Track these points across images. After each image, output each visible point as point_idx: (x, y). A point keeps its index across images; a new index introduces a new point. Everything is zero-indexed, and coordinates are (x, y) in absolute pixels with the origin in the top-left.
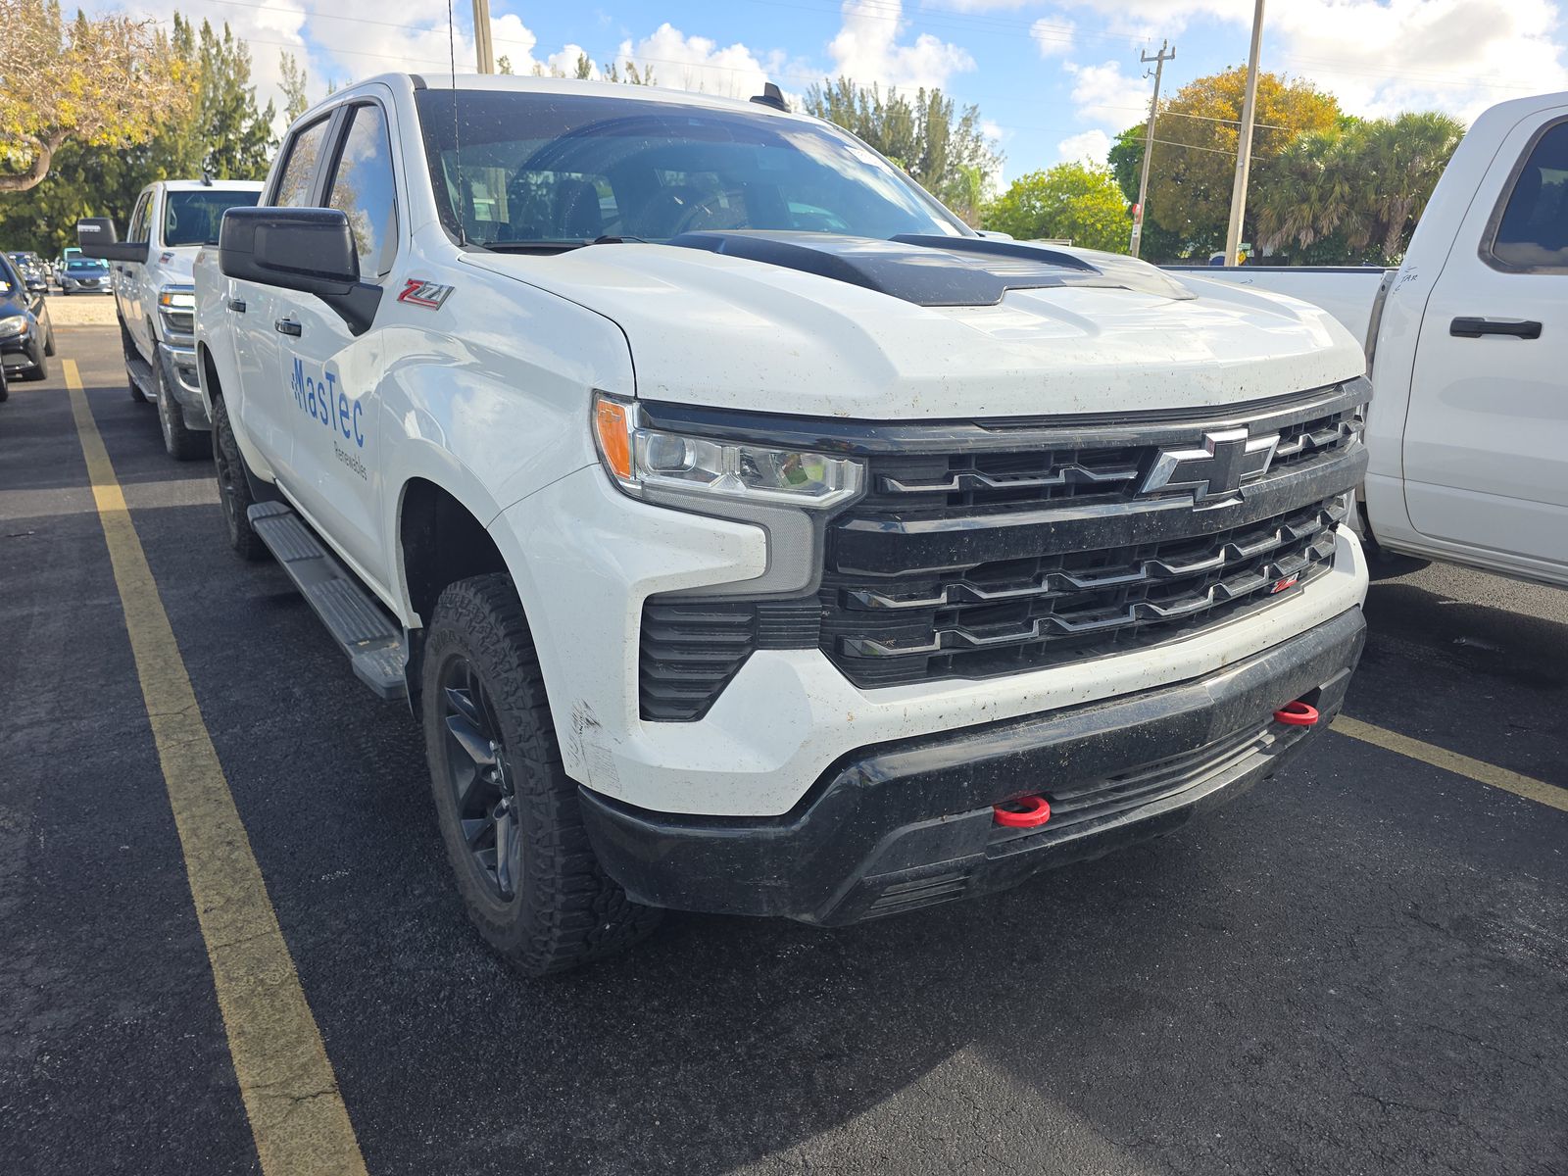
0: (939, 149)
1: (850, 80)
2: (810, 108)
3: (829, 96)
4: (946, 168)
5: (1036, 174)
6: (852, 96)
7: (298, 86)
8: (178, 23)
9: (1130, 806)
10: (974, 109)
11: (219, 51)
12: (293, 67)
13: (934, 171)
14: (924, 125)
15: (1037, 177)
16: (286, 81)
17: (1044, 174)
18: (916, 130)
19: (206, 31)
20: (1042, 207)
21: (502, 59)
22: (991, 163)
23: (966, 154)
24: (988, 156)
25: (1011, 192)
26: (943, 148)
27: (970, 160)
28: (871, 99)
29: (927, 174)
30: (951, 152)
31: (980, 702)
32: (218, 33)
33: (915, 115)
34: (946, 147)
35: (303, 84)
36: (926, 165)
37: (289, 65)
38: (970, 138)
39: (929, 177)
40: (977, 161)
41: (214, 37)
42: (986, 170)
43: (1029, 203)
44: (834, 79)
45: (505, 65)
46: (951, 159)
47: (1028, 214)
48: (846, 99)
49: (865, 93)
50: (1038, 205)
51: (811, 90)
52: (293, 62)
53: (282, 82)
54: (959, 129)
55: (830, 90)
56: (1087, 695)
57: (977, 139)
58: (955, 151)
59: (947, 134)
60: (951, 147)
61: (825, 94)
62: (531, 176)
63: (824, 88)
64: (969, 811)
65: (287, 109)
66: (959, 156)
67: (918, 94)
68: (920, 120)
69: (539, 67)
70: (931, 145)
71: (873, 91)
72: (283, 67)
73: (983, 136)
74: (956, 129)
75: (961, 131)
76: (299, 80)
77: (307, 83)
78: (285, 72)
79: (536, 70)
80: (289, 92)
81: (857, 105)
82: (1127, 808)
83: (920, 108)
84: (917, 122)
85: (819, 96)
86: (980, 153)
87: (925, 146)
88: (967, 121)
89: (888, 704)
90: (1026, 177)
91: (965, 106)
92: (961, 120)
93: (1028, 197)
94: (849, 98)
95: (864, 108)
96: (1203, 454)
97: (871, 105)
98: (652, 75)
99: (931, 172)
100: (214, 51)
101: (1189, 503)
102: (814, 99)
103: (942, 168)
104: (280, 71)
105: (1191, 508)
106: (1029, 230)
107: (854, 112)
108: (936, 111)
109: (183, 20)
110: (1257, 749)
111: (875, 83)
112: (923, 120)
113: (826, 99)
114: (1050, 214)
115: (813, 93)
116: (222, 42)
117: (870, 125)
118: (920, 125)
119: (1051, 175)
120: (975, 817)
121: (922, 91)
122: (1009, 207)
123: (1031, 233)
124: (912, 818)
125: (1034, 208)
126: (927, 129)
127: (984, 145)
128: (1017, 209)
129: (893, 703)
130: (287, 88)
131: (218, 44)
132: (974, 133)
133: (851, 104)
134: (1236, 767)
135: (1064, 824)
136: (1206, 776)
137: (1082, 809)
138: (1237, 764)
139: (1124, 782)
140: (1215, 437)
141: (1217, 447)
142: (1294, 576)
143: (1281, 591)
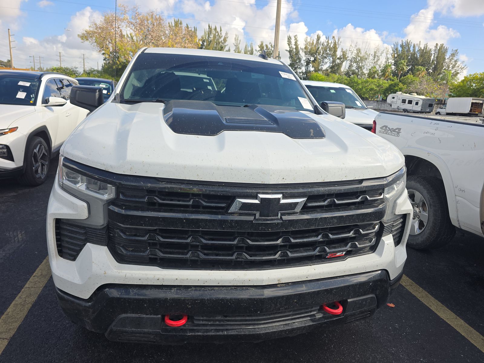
0: (441, 64)
1: (410, 41)
2: (394, 50)
3: (402, 46)
4: (442, 70)
5: (474, 74)
6: (410, 46)
7: (238, 44)
8: (209, 27)
9: (231, 328)
10: (457, 50)
11: (218, 34)
12: (238, 39)
13: (437, 71)
14: (436, 56)
15: (475, 75)
16: (235, 43)
17: (478, 74)
18: (432, 57)
19: (216, 29)
20: (476, 86)
21: (295, 36)
22: (460, 69)
23: (451, 66)
24: (460, 67)
25: (463, 80)
26: (442, 63)
27: (452, 68)
28: (417, 47)
29: (434, 72)
30: (445, 65)
31: (157, 277)
32: (218, 30)
33: (433, 52)
34: (444, 64)
35: (239, 43)
36: (435, 69)
37: (237, 38)
38: (453, 61)
39: (435, 73)
40: (455, 68)
41: (217, 30)
42: (459, 72)
43: (470, 84)
44: (404, 41)
45: (296, 37)
46: (445, 68)
47: (469, 88)
48: (407, 47)
49: (415, 45)
50: (474, 85)
51: (395, 44)
52: (238, 37)
53: (234, 43)
54: (449, 58)
55: (403, 44)
56: (205, 283)
57: (456, 61)
58: (446, 65)
59: (445, 59)
60: (445, 63)
61: (401, 45)
62: (298, 69)
63: (400, 43)
64: (151, 315)
65: (234, 50)
66: (448, 67)
67: (435, 45)
68: (435, 54)
69: (307, 38)
70: (438, 63)
71: (419, 44)
72: (235, 38)
73: (459, 60)
74: (448, 57)
75: (450, 58)
76: (238, 42)
77: (240, 43)
78: (235, 40)
79: (306, 38)
80: (235, 46)
81: (411, 49)
82: (230, 328)
83: (435, 50)
84: (433, 55)
85: (397, 46)
86: (456, 66)
87: (435, 63)
88: (453, 55)
89: (120, 271)
90: (470, 75)
91: (452, 50)
92: (450, 55)
93: (470, 82)
94: (409, 47)
95: (414, 50)
96: (256, 201)
97: (417, 49)
98: (340, 40)
99: (436, 72)
100: (217, 34)
101: (252, 218)
102: (396, 47)
103: (440, 71)
104: (234, 40)
105: (252, 221)
106: (468, 94)
107: (410, 51)
108: (441, 51)
109: (210, 26)
110: (309, 318)
111: (420, 42)
112: (436, 54)
113: (401, 47)
114: (478, 89)
115: (395, 45)
116: (219, 32)
117: (415, 56)
118: (434, 56)
119: (481, 75)
120: (152, 318)
121: (437, 44)
122: (462, 85)
123: (469, 95)
124: (126, 312)
125: (472, 86)
126: (437, 57)
127: (458, 63)
128: (465, 86)
129: (122, 271)
130: (235, 44)
131: (218, 32)
132: (455, 59)
133: (409, 48)
134: (293, 324)
135: (200, 328)
136: (274, 324)
137: (209, 324)
138: (294, 323)
139: (228, 318)
140: (261, 196)
141: (262, 200)
142: (342, 253)
143: (332, 258)
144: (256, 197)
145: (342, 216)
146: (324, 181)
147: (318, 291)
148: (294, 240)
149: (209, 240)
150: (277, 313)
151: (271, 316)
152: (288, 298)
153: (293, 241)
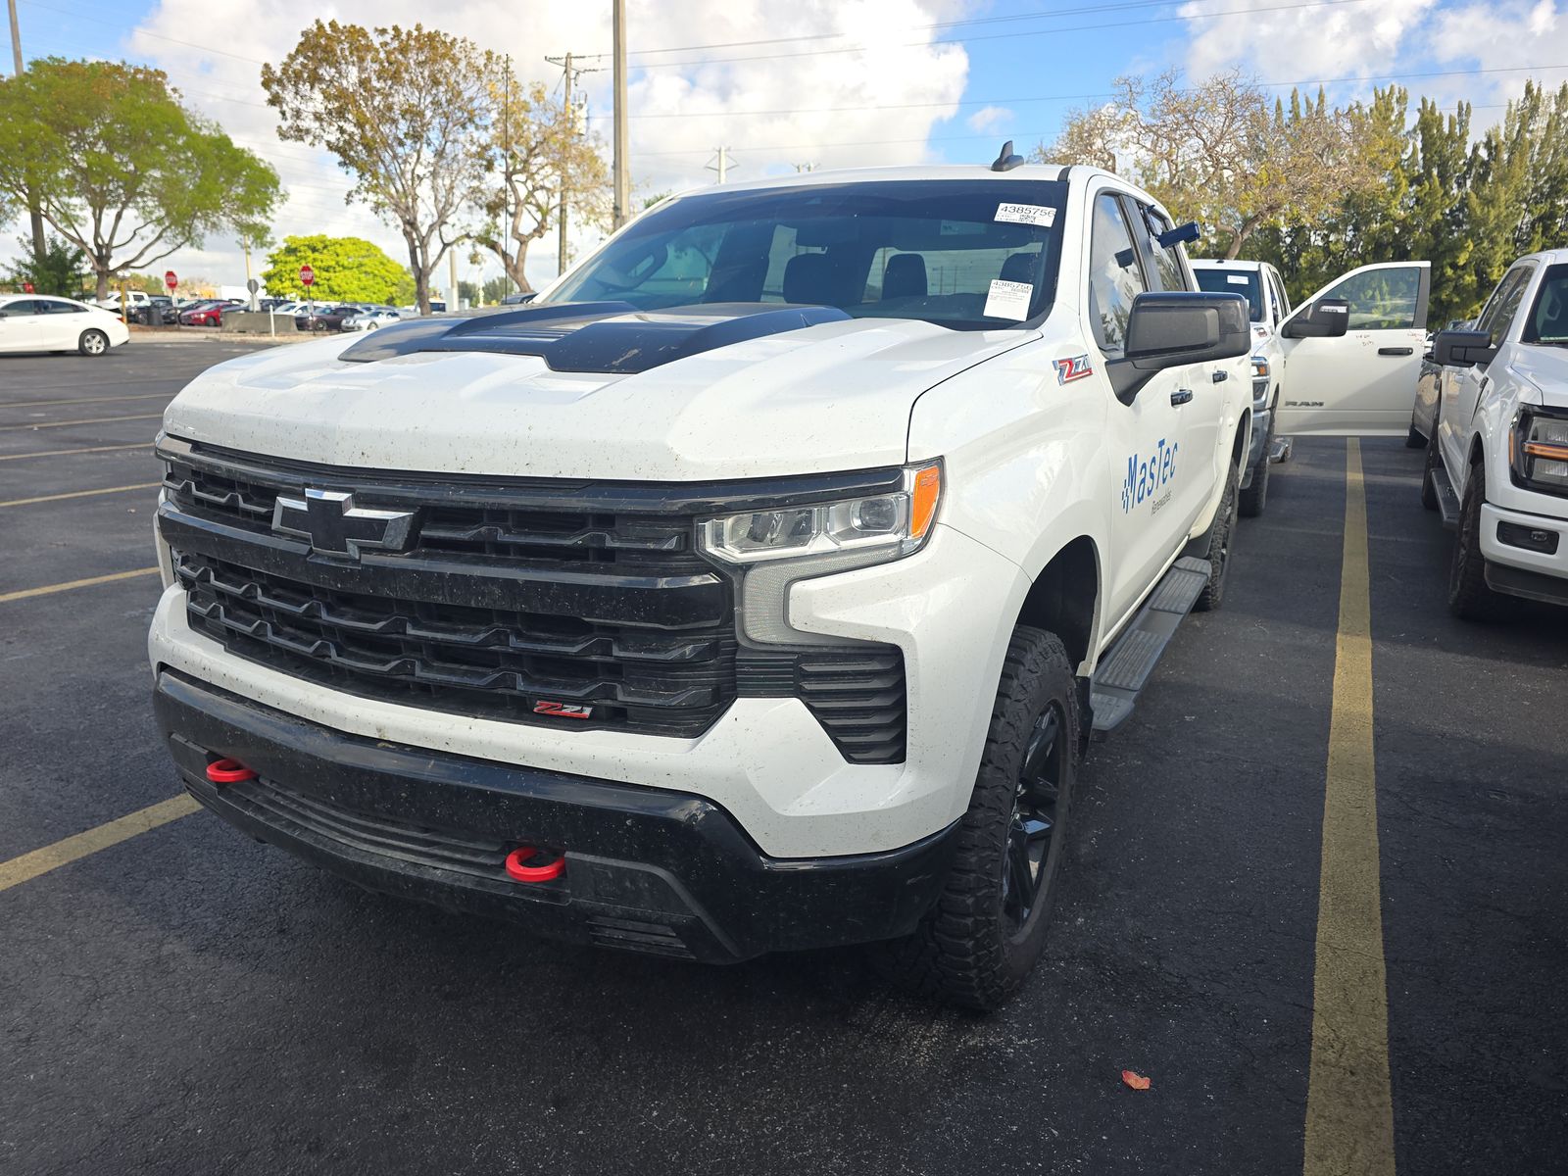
9: (315, 829)
82: (313, 828)
89: (193, 646)
96: (303, 506)
101: (305, 549)
105: (306, 556)
129: (195, 647)
134: (431, 870)
135: (272, 809)
136: (390, 853)
137: (279, 804)
138: (435, 868)
139: (305, 801)
140: (310, 493)
141: (311, 502)
142: (579, 708)
143: (552, 716)
144: (301, 496)
145: (514, 582)
146: (463, 472)
147: (458, 787)
148: (413, 629)
149: (276, 597)
150: (388, 821)
151: (378, 826)
152: (385, 780)
153: (410, 631)
